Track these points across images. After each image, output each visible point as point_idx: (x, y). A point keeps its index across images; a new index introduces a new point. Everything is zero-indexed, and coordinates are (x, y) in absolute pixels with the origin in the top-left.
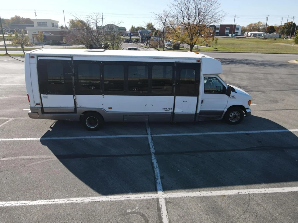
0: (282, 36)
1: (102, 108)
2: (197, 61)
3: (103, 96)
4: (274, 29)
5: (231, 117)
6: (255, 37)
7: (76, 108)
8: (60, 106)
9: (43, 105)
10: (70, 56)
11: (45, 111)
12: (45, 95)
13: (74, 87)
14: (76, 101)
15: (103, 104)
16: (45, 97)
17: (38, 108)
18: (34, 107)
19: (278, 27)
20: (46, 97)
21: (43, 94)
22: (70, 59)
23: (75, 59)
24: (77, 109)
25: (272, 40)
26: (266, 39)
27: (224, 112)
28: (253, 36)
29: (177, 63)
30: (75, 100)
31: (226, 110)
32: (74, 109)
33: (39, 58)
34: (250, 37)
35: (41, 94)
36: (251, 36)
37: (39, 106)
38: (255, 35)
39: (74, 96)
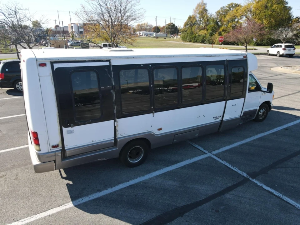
0: (169, 35)
1: (150, 132)
2: (244, 57)
3: (153, 114)
4: (159, 29)
5: (260, 115)
6: (147, 36)
7: (115, 139)
8: (93, 141)
9: (65, 146)
10: (105, 59)
11: (68, 154)
12: (69, 129)
13: (116, 107)
14: (117, 128)
15: (151, 126)
16: (68, 132)
17: (56, 152)
18: (49, 153)
19: (162, 28)
20: (72, 132)
21: (66, 126)
22: (107, 64)
23: (114, 63)
24: (118, 140)
25: (163, 39)
26: (158, 38)
27: (257, 110)
28: (145, 35)
29: (227, 61)
30: (115, 127)
31: (258, 108)
32: (113, 141)
33: (56, 66)
34: (143, 37)
35: (63, 128)
36: (143, 35)
37: (57, 149)
38: (146, 35)
39: (115, 121)
